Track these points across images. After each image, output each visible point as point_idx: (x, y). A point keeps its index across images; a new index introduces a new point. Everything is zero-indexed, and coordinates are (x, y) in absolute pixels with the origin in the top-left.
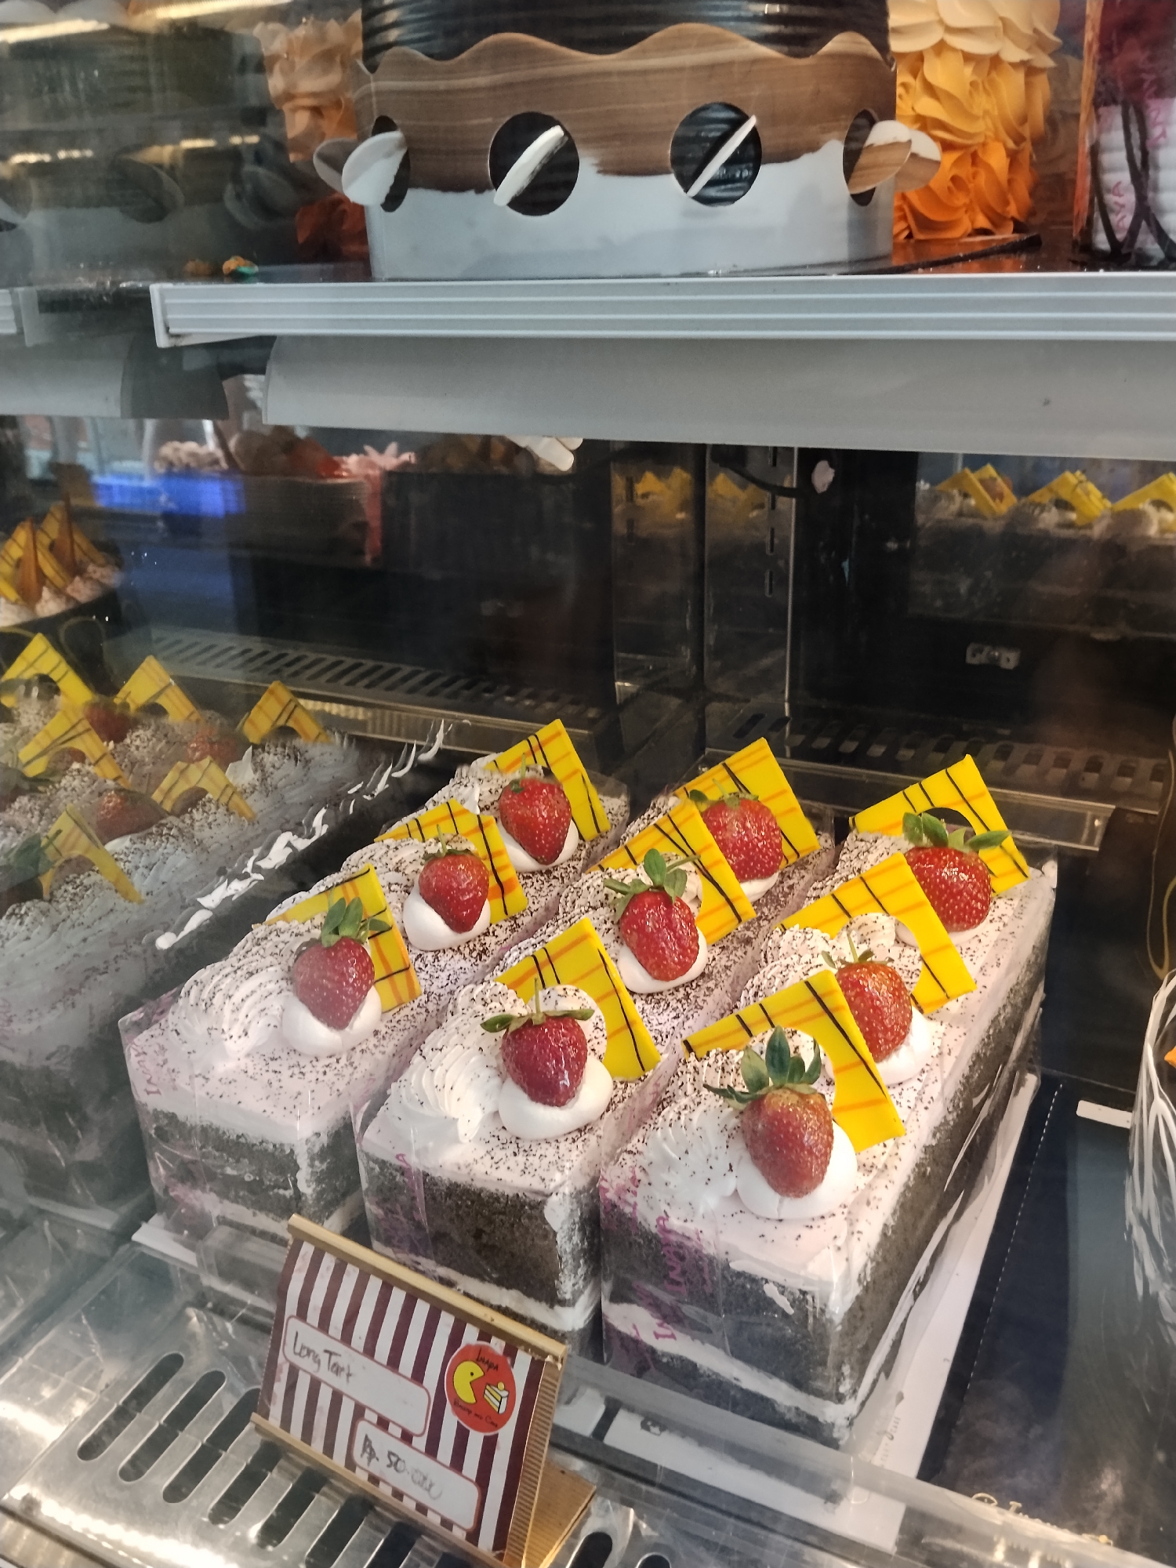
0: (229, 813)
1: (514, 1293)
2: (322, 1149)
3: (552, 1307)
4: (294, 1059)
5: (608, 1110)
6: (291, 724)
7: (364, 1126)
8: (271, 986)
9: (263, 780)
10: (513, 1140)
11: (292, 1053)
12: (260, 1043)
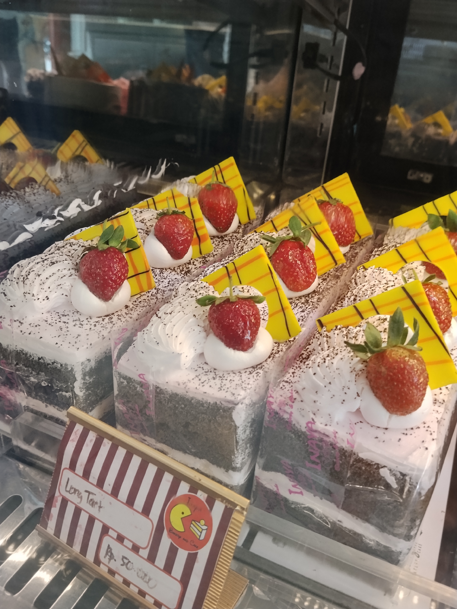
0: (46, 190)
1: (204, 461)
2: (91, 369)
3: (227, 471)
4: (77, 316)
5: (269, 357)
6: (83, 154)
7: (119, 357)
8: (65, 272)
9: (66, 177)
10: (212, 370)
11: (75, 313)
12: (56, 306)
